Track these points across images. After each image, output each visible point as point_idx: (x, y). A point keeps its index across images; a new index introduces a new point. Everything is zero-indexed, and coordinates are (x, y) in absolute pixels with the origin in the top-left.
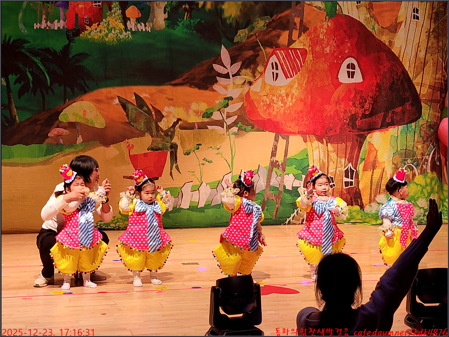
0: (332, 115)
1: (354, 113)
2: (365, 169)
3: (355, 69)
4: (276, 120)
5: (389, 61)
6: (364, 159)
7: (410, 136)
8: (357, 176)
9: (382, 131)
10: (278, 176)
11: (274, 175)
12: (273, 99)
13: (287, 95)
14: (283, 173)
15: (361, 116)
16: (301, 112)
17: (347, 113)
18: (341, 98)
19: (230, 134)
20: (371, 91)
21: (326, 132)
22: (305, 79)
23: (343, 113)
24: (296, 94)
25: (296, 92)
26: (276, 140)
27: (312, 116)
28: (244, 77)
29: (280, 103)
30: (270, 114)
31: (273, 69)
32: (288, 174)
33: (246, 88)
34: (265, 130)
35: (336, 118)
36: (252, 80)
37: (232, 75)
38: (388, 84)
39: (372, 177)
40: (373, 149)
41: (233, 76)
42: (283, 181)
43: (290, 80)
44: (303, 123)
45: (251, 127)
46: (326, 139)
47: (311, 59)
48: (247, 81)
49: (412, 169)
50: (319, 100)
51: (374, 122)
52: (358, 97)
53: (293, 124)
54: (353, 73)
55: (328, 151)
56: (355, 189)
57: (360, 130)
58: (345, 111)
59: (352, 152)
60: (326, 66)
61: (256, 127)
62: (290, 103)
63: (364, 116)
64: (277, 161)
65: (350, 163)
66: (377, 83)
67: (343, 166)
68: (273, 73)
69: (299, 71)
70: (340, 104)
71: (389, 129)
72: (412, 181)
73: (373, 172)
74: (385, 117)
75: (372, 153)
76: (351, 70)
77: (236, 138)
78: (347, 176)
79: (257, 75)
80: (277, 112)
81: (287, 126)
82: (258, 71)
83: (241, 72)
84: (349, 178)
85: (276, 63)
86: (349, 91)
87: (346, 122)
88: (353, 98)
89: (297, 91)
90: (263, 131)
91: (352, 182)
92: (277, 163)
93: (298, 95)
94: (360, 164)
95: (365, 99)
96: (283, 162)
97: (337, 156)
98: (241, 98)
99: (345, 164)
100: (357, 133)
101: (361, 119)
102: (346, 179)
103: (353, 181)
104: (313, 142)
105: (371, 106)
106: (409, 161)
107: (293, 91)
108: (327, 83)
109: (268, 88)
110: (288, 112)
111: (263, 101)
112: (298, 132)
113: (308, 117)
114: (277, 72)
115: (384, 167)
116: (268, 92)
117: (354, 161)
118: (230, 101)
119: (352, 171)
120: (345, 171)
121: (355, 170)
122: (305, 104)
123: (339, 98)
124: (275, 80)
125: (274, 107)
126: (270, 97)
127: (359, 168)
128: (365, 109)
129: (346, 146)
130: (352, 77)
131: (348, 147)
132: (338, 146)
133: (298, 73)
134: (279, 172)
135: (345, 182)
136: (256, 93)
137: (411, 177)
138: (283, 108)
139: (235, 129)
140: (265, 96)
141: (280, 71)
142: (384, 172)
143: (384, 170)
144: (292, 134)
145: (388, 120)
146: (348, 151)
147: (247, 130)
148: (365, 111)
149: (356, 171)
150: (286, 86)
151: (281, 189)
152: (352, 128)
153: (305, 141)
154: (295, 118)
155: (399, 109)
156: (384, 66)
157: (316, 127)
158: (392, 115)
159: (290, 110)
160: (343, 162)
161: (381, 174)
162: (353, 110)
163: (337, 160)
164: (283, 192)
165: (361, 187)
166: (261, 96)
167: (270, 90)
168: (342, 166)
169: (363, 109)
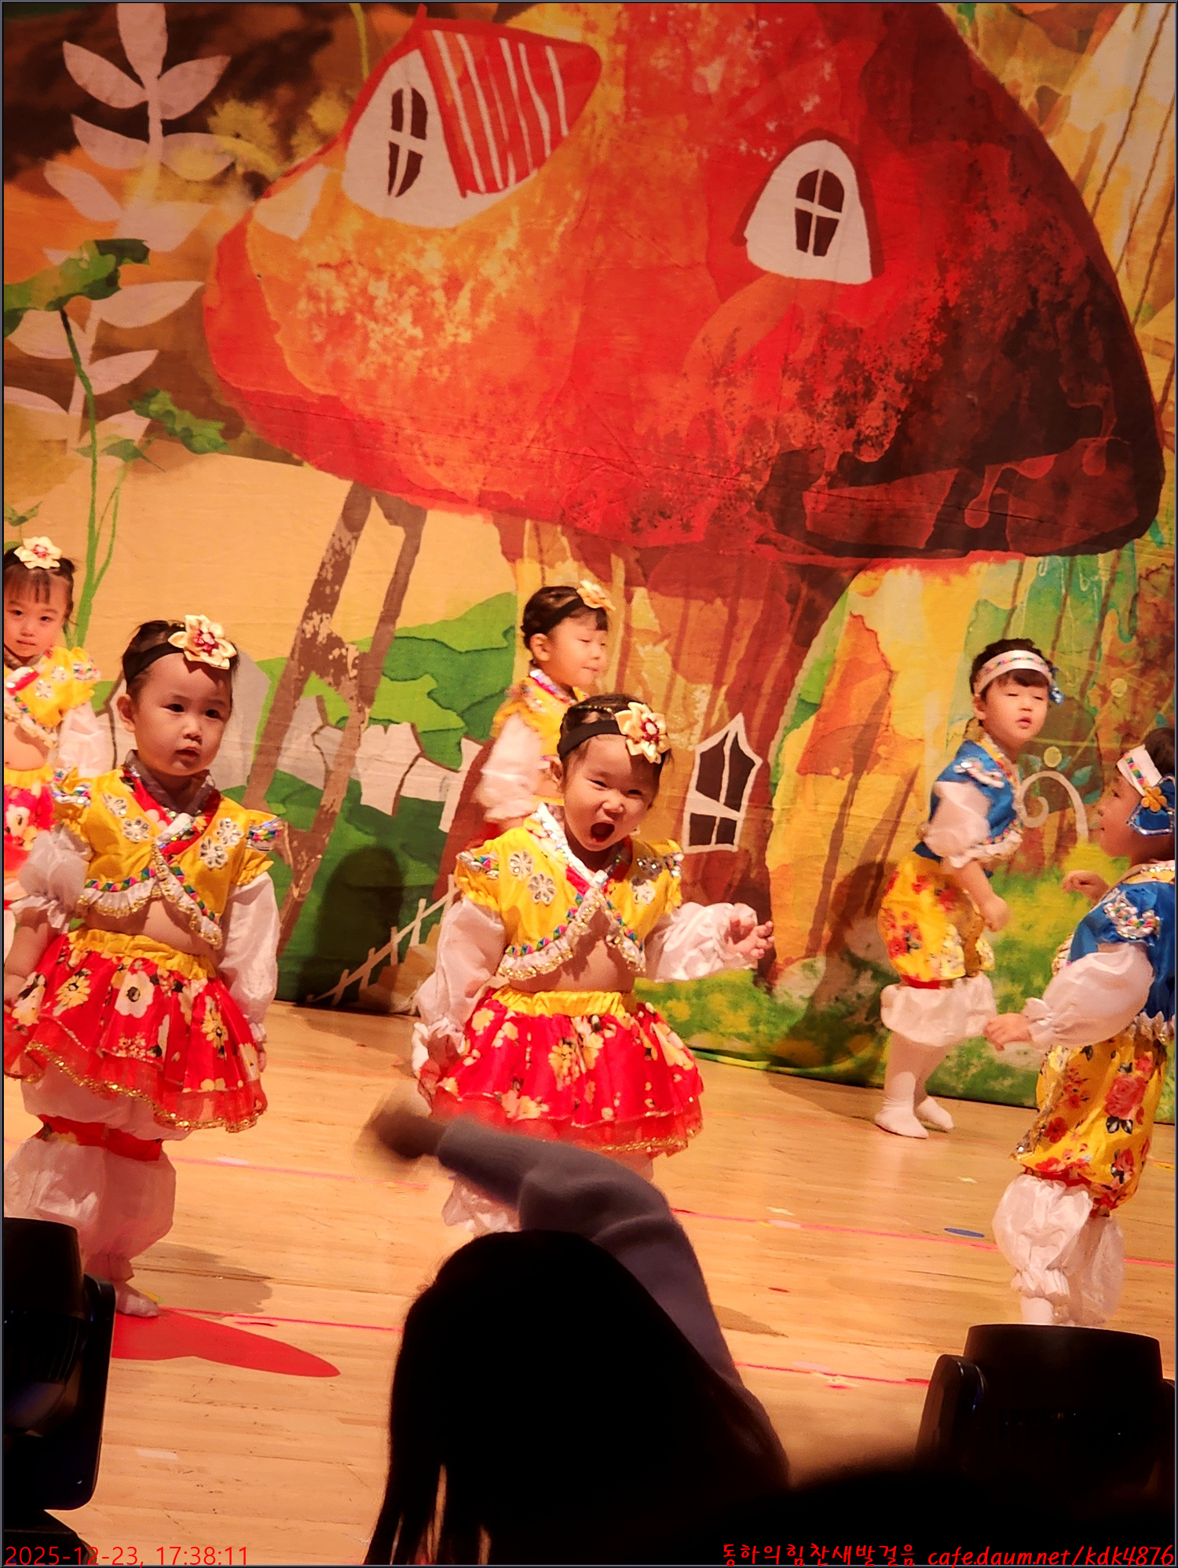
0: (683, 434)
1: (799, 446)
2: (812, 764)
3: (839, 210)
4: (367, 410)
5: (1025, 195)
6: (816, 707)
7: (1078, 622)
8: (764, 798)
9: (932, 568)
10: (326, 723)
11: (306, 715)
12: (372, 289)
13: (453, 286)
14: (360, 710)
15: (834, 467)
16: (516, 388)
17: (762, 439)
18: (741, 351)
19: (99, 447)
20: (905, 343)
21: (636, 521)
22: (565, 213)
23: (739, 438)
24: (502, 286)
25: (504, 273)
26: (352, 520)
27: (569, 421)
28: (227, 143)
29: (405, 320)
30: (338, 371)
31: (397, 125)
32: (387, 723)
33: (232, 206)
34: (296, 457)
35: (701, 455)
36: (269, 166)
37: (164, 122)
38: (1003, 320)
39: (843, 815)
40: (872, 659)
41: (171, 127)
42: (351, 760)
43: (480, 203)
44: (516, 451)
45: (220, 425)
46: (626, 562)
47: (617, 107)
48: (240, 170)
49: (1061, 801)
50: (626, 341)
51: (899, 514)
52: (836, 359)
53: (458, 451)
54: (828, 228)
55: (628, 628)
56: (741, 865)
57: (820, 541)
58: (755, 428)
59: (756, 657)
60: (689, 164)
61: (250, 432)
62: (462, 330)
63: (851, 471)
64: (335, 642)
65: (740, 717)
66: (945, 308)
67: (698, 730)
68: (394, 149)
69: (539, 161)
70: (730, 383)
71: (975, 567)
72: (1051, 867)
73: (853, 788)
74: (961, 492)
75: (865, 683)
76: (817, 210)
77: (130, 476)
78: (707, 787)
79: (305, 146)
80: (383, 366)
81: (425, 455)
82: (313, 125)
83: (215, 113)
84: (718, 800)
85: (418, 101)
86: (791, 322)
87: (751, 489)
88: (807, 361)
89: (513, 270)
90: (286, 459)
91: (735, 822)
92: (336, 652)
93: (511, 291)
94: (788, 730)
95: (867, 380)
96: (366, 649)
97: (675, 665)
98: (190, 259)
99: (709, 714)
100: (801, 559)
101: (831, 485)
102: (699, 804)
103: (739, 816)
104: (552, 566)
105: (894, 424)
106: (1053, 756)
107: (490, 268)
108: (679, 255)
109: (352, 224)
110: (443, 379)
111: (313, 296)
112: (480, 498)
113: (549, 421)
114: (417, 146)
115: (914, 766)
116: (349, 247)
117: (762, 708)
118: (127, 269)
119: (742, 764)
120: (703, 755)
121: (758, 762)
122: (544, 348)
123: (731, 348)
124: (401, 192)
125: (366, 338)
126: (354, 281)
127: (780, 749)
128: (859, 434)
129: (733, 619)
130: (821, 250)
131: (741, 623)
132: (686, 608)
133: (534, 174)
134: (339, 705)
135: (693, 816)
136: (282, 244)
137: (1049, 844)
138: (419, 353)
139: (130, 426)
140: (327, 266)
141: (434, 149)
142: (911, 795)
143: (916, 786)
144: (445, 503)
145: (975, 516)
146: (740, 649)
147: (197, 442)
148: (858, 443)
149: (766, 766)
150: (454, 230)
151: (334, 800)
152: (782, 526)
153: (512, 552)
154: (475, 416)
155: (1038, 468)
156: (994, 223)
157: (585, 485)
158: (999, 491)
159: (455, 370)
160: (702, 707)
161: (892, 805)
162: (798, 427)
163: (671, 686)
164: (340, 821)
165: (776, 856)
166: (306, 265)
167: (361, 239)
168: (691, 725)
169: (852, 433)
